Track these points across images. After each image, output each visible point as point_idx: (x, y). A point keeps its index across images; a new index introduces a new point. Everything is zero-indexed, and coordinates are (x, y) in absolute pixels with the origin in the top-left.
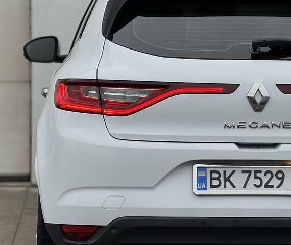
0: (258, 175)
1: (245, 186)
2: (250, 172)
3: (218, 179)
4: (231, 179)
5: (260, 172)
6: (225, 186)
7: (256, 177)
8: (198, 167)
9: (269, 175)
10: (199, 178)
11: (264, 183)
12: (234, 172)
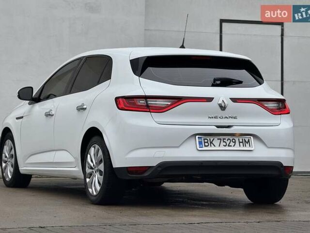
0: (224, 140)
1: (219, 146)
2: (221, 139)
3: (207, 142)
4: (213, 142)
5: (225, 139)
6: (211, 146)
7: (224, 142)
8: (198, 137)
9: (229, 141)
10: (199, 142)
11: (228, 144)
12: (213, 139)
